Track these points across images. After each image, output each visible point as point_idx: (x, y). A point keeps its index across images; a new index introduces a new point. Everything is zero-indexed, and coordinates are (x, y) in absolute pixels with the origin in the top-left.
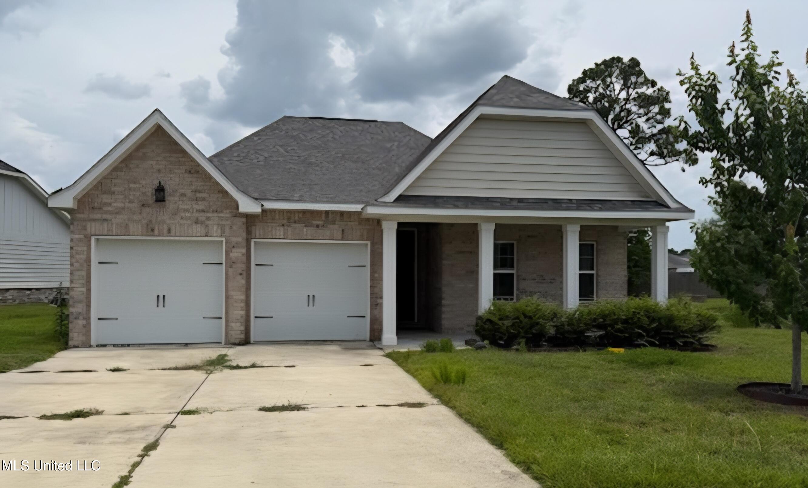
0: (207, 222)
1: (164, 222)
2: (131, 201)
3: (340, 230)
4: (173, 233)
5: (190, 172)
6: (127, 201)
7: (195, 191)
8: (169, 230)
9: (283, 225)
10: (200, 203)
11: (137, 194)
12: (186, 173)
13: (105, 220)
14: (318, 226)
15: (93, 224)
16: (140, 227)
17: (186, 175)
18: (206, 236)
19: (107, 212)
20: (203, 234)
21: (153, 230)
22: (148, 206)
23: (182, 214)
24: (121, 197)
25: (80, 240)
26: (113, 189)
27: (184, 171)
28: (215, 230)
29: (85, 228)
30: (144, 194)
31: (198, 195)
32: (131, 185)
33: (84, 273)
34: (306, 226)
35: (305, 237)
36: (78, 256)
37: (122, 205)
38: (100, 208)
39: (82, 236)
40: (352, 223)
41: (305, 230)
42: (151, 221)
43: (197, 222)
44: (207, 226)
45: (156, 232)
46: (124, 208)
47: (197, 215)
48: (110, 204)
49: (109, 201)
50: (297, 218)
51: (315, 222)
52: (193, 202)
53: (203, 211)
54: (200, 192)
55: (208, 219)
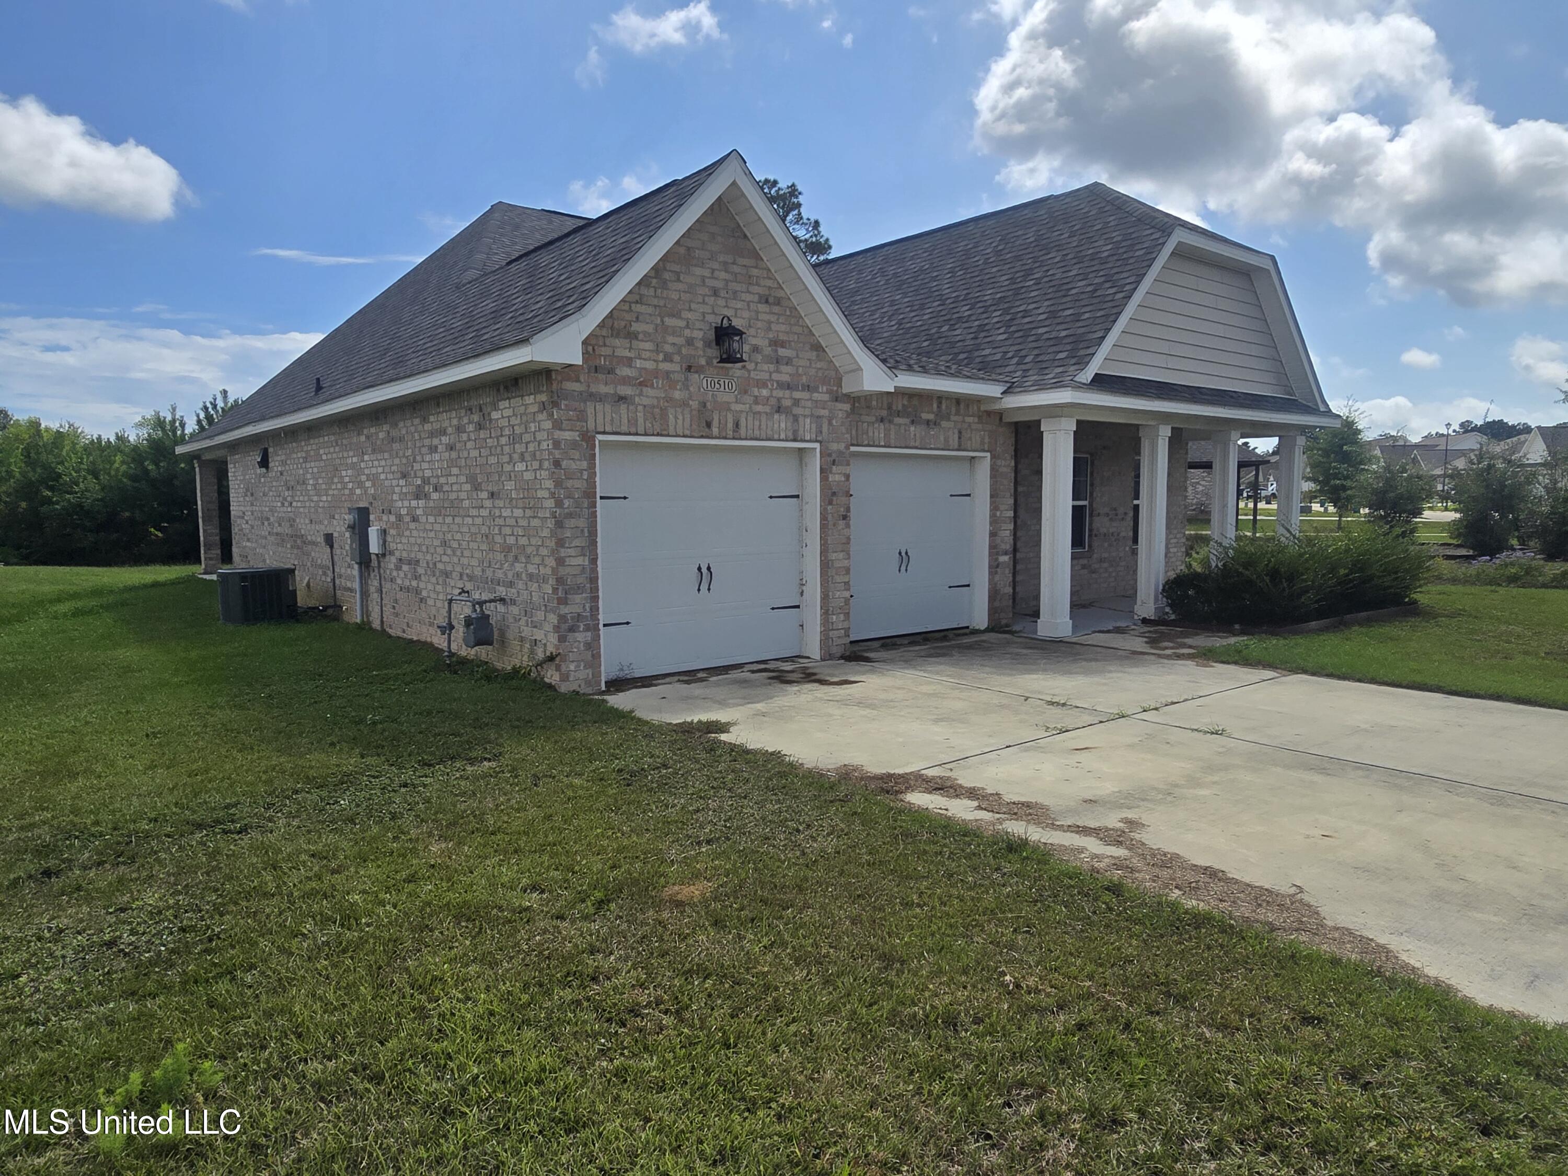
0: (797, 411)
1: (726, 407)
2: (668, 358)
4: (743, 431)
5: (767, 302)
6: (661, 357)
7: (776, 343)
8: (737, 425)
10: (784, 368)
11: (680, 341)
12: (760, 302)
13: (622, 399)
14: (928, 422)
15: (599, 407)
16: (688, 416)
17: (762, 307)
18: (795, 440)
19: (626, 381)
21: (709, 425)
22: (699, 370)
23: (756, 391)
24: (648, 346)
25: (574, 445)
26: (636, 327)
27: (756, 298)
28: (807, 426)
29: (582, 416)
30: (690, 342)
31: (782, 352)
32: (669, 321)
33: (582, 523)
34: (913, 422)
36: (569, 483)
37: (650, 365)
38: (611, 371)
39: (575, 436)
42: (705, 406)
43: (779, 410)
44: (796, 419)
45: (715, 431)
46: (656, 373)
47: (779, 393)
48: (629, 362)
49: (627, 353)
52: (772, 367)
53: (789, 387)
54: (783, 344)
55: (796, 402)
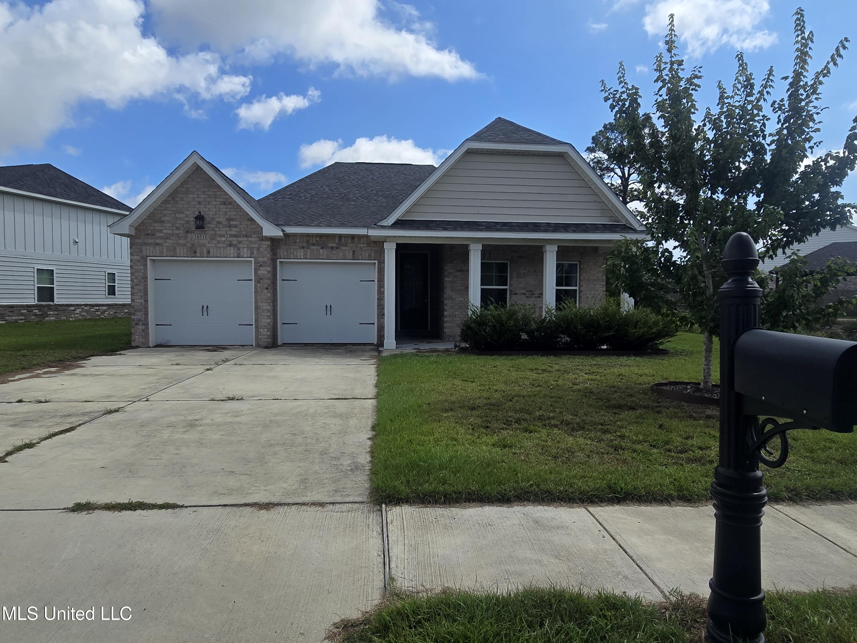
0: (239, 245)
1: (204, 245)
2: (178, 229)
3: (351, 251)
4: (211, 254)
5: (225, 204)
6: (175, 228)
7: (229, 220)
8: (209, 252)
9: (303, 248)
10: (233, 229)
11: (182, 222)
12: (221, 204)
13: (157, 244)
14: (332, 248)
15: (148, 247)
16: (185, 250)
17: (222, 206)
18: (239, 257)
19: (159, 238)
20: (236, 255)
21: (195, 252)
22: (192, 232)
23: (219, 239)
24: (170, 225)
25: (138, 261)
26: (164, 219)
27: (219, 203)
28: (245, 252)
29: (141, 251)
30: (188, 222)
31: (232, 223)
32: (177, 215)
33: (142, 288)
34: (322, 248)
35: (321, 258)
36: (136, 274)
37: (170, 232)
38: (153, 235)
39: (139, 258)
40: (362, 245)
41: (321, 251)
42: (194, 245)
43: (230, 246)
44: (239, 249)
45: (198, 254)
46: (172, 235)
47: (231, 239)
48: (161, 231)
49: (160, 228)
50: (314, 241)
51: (330, 245)
52: (228, 229)
53: (236, 236)
54: (233, 220)
55: (240, 242)
